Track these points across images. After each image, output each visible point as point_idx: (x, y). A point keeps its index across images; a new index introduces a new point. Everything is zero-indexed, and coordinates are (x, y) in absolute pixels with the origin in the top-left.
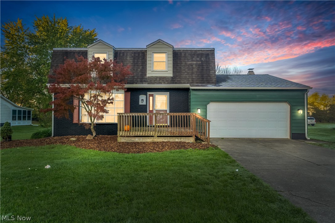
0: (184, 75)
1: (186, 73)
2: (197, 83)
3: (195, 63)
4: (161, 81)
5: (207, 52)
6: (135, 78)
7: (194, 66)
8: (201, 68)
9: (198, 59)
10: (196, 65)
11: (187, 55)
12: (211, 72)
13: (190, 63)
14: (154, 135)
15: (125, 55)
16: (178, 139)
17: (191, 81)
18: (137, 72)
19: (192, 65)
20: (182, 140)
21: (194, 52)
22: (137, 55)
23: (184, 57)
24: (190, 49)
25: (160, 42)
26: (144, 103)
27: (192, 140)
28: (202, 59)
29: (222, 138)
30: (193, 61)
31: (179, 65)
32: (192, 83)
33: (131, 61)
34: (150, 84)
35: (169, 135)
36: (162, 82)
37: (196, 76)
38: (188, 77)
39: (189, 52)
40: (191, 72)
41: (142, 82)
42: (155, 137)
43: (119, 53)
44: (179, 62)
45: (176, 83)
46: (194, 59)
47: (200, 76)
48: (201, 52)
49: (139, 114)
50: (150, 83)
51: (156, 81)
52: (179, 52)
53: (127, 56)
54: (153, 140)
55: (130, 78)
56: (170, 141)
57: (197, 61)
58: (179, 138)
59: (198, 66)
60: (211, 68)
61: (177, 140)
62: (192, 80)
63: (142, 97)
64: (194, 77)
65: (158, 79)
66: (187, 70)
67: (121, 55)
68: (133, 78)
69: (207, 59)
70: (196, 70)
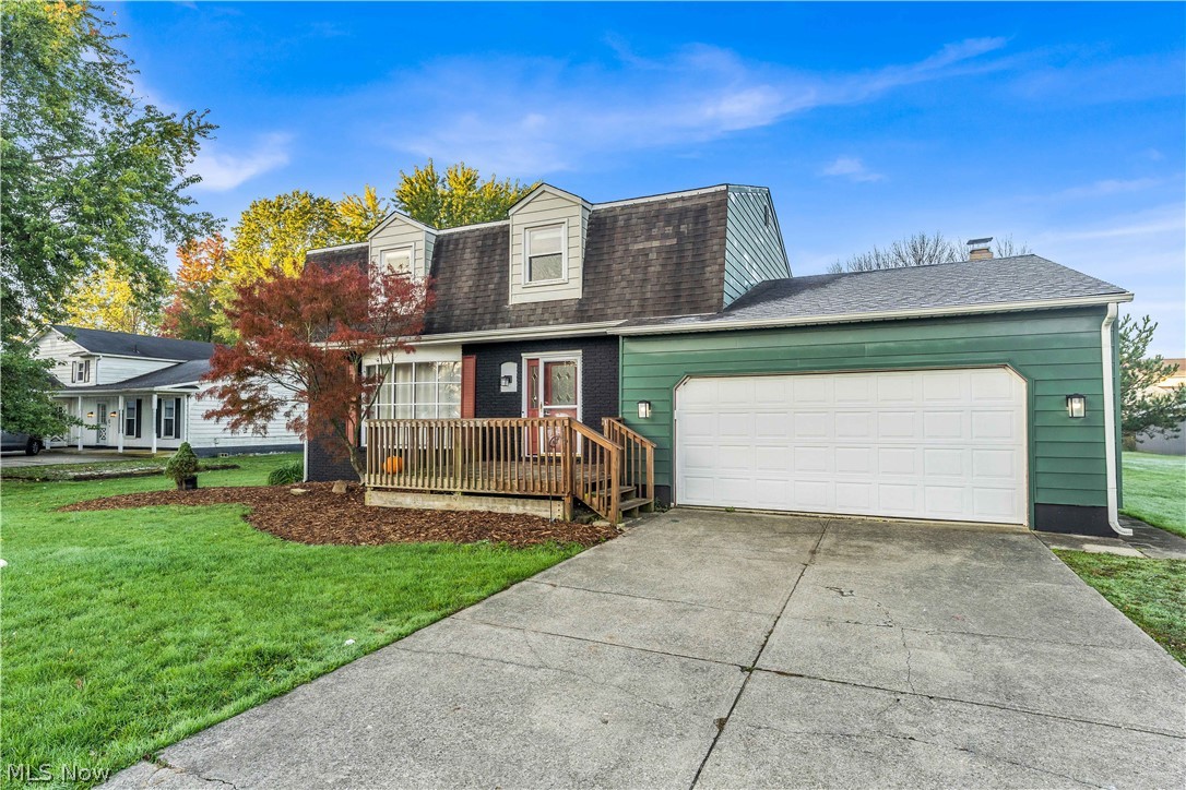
0: (617, 291)
1: (624, 284)
2: (656, 313)
3: (656, 244)
4: (546, 316)
5: (702, 201)
6: (479, 311)
7: (653, 256)
8: (675, 260)
9: (669, 230)
10: (659, 250)
11: (634, 221)
12: (709, 269)
13: (641, 246)
14: (452, 489)
15: (461, 246)
16: (517, 505)
17: (636, 309)
18: (485, 294)
19: (645, 253)
20: (528, 508)
21: (656, 207)
22: (490, 242)
23: (624, 230)
24: (646, 200)
25: (544, 191)
26: (513, 388)
27: (557, 511)
28: (683, 228)
29: (728, 510)
30: (650, 238)
31: (606, 257)
32: (639, 314)
33: (473, 261)
34: (516, 327)
35: (493, 491)
36: (549, 320)
37: (657, 288)
38: (628, 297)
39: (642, 209)
40: (640, 276)
41: (494, 323)
42: (456, 495)
43: (445, 244)
44: (605, 250)
45: (590, 320)
46: (655, 232)
47: (668, 288)
48: (679, 204)
49: (500, 422)
50: (518, 324)
51: (532, 318)
52: (610, 214)
53: (464, 248)
54: (449, 505)
55: (465, 312)
56: (495, 510)
57: (665, 236)
58: (520, 501)
59: (664, 255)
60: (708, 256)
61: (514, 508)
62: (642, 306)
63: (509, 369)
64: (648, 295)
65: (539, 311)
66: (628, 271)
67: (451, 247)
68: (474, 312)
69: (700, 226)
70: (658, 268)
